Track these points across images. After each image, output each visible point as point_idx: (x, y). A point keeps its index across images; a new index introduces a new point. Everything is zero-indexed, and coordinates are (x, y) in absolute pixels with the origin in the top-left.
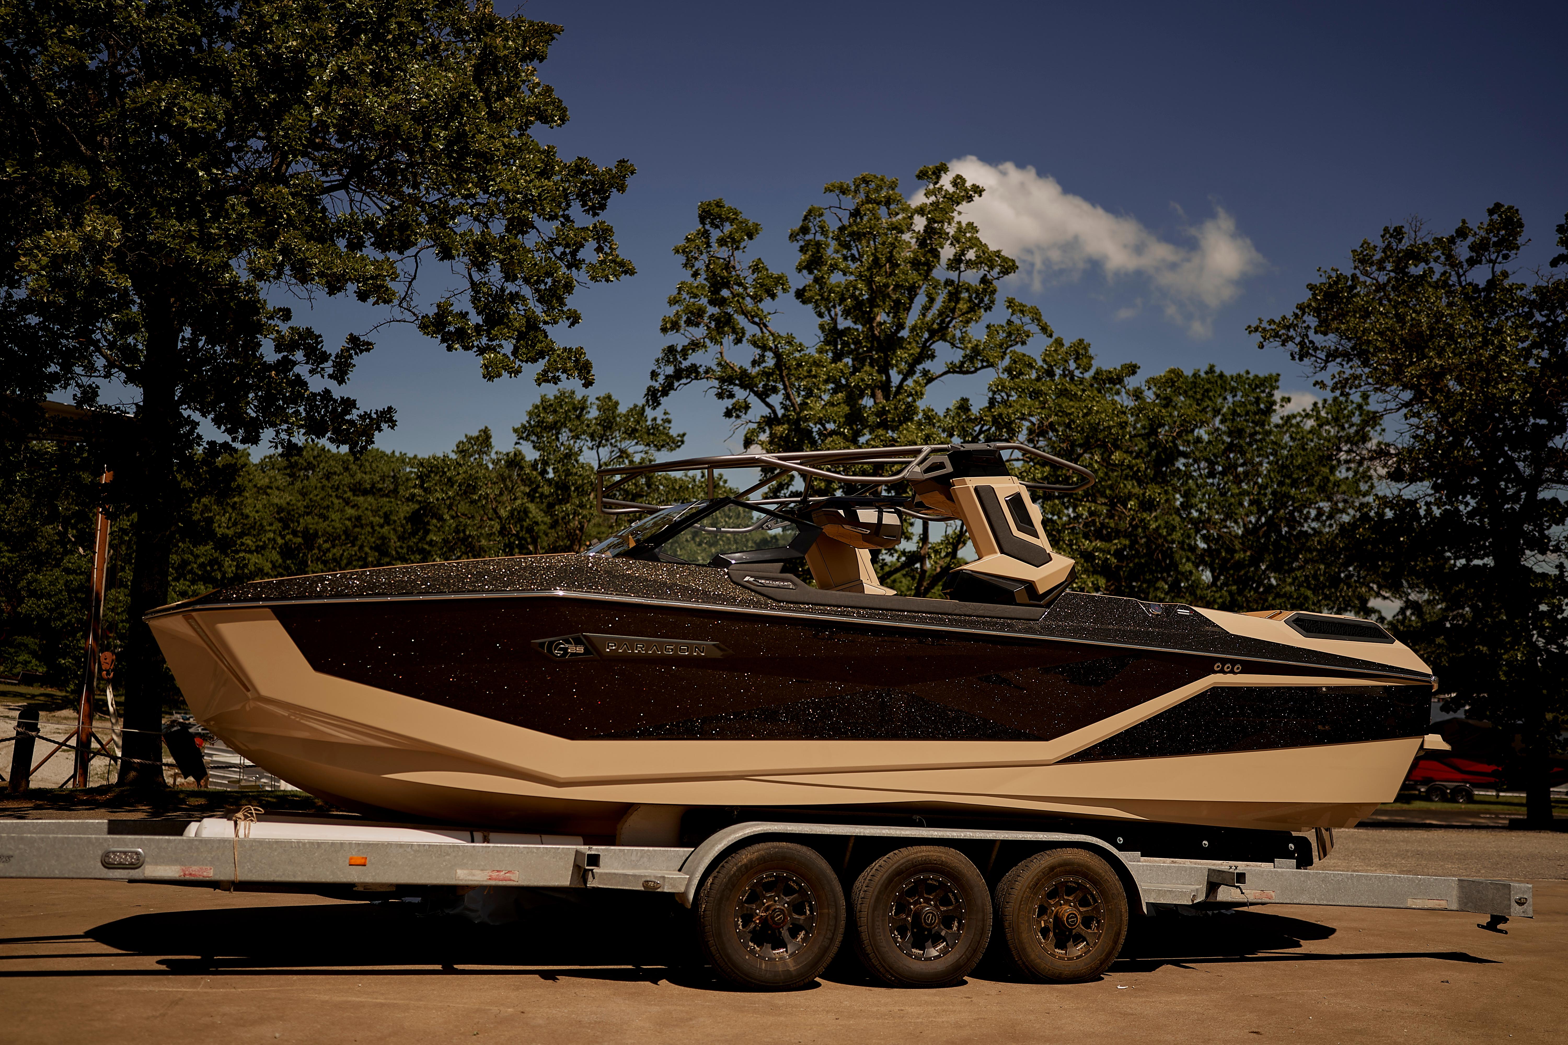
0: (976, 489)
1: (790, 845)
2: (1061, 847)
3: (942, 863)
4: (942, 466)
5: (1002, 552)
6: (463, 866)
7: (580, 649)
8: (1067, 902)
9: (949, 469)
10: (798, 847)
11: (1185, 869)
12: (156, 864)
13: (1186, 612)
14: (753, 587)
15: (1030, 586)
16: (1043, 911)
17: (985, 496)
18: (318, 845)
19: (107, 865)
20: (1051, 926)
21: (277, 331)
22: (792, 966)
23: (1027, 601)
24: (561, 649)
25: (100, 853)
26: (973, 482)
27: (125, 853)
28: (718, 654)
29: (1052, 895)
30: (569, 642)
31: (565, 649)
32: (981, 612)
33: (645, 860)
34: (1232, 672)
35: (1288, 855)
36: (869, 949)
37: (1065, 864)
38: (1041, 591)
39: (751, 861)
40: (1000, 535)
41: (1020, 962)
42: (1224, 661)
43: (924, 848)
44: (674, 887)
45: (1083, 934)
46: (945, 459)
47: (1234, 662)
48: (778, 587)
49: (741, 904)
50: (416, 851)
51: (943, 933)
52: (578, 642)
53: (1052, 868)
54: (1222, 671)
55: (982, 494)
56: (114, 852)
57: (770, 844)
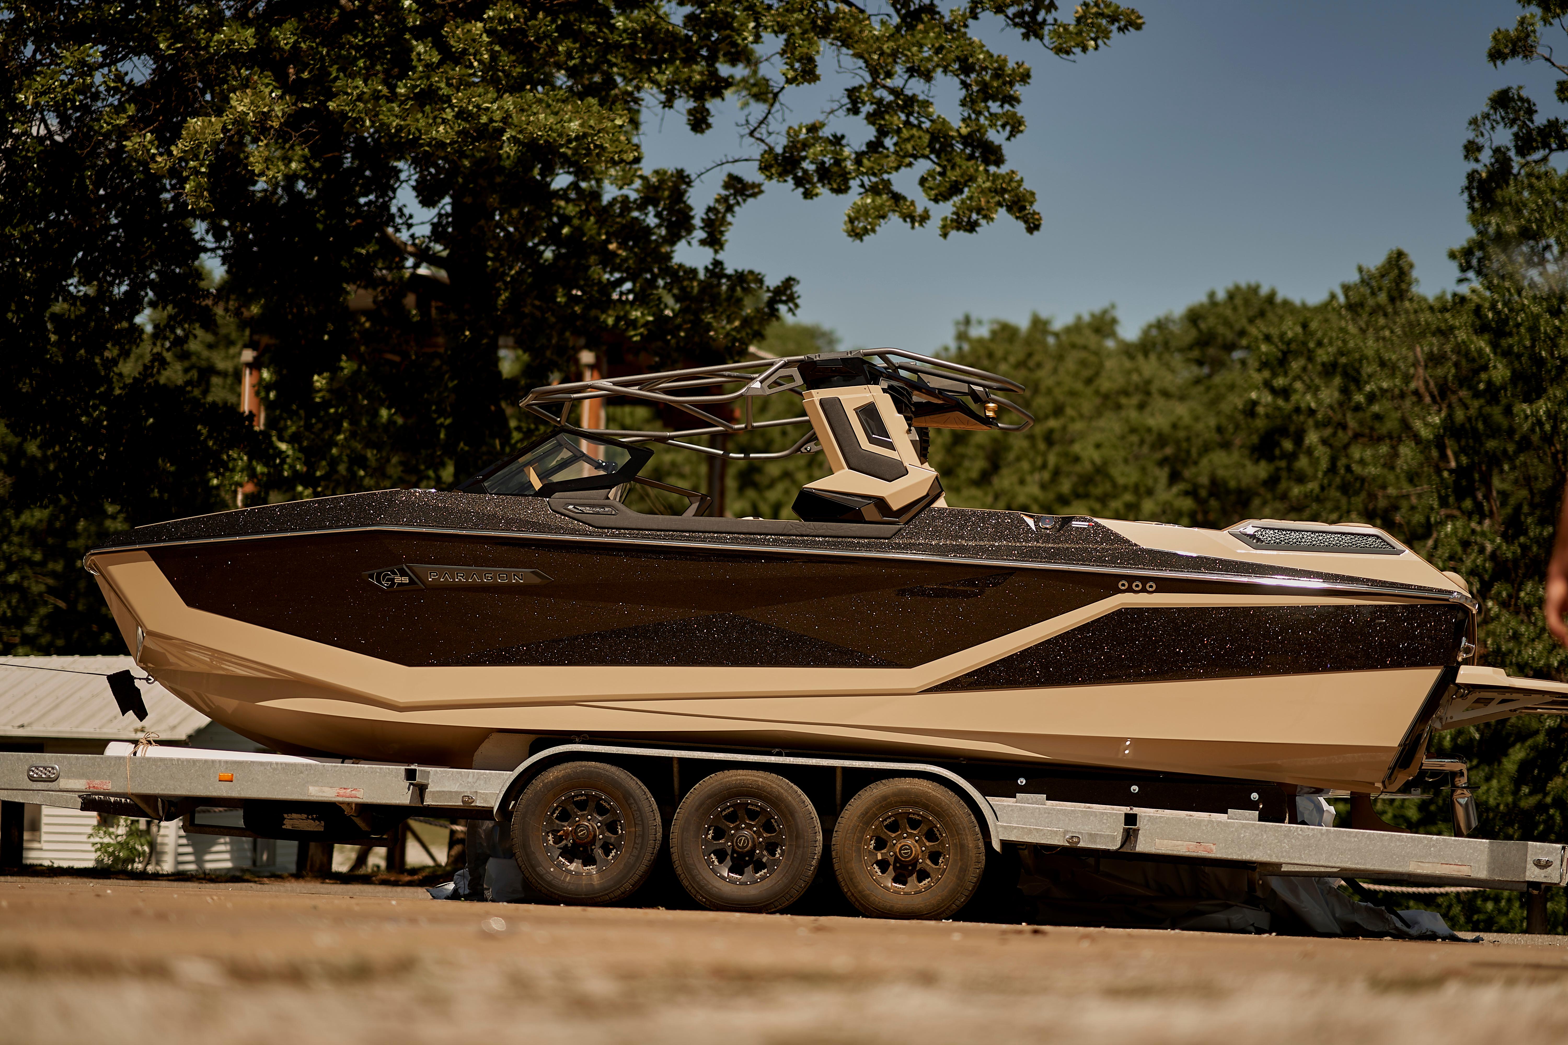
0: (822, 402)
1: (598, 764)
2: (900, 777)
3: (758, 788)
4: (791, 378)
5: (850, 468)
6: (316, 783)
7: (406, 580)
8: (910, 836)
9: (799, 381)
10: (608, 767)
11: (1095, 814)
12: (69, 778)
13: (1085, 525)
14: (571, 514)
15: (880, 503)
16: (881, 844)
17: (832, 408)
18: (195, 762)
19: (31, 778)
20: (892, 860)
21: (641, 177)
22: (596, 880)
23: (877, 517)
24: (388, 580)
25: (27, 767)
26: (818, 395)
27: (45, 768)
28: (537, 580)
29: (894, 827)
30: (394, 573)
31: (392, 580)
32: (821, 532)
33: (482, 782)
34: (1144, 590)
35: (1250, 806)
36: (679, 871)
37: (900, 793)
38: (895, 507)
39: (557, 779)
40: (846, 450)
41: (849, 894)
42: (1131, 579)
43: (741, 772)
44: (485, 801)
45: (928, 869)
46: (794, 371)
47: (1144, 580)
48: (598, 513)
49: (550, 820)
50: (274, 769)
51: (764, 860)
52: (403, 573)
53: (885, 798)
54: (1130, 590)
55: (826, 407)
56: (37, 768)
57: (578, 763)
